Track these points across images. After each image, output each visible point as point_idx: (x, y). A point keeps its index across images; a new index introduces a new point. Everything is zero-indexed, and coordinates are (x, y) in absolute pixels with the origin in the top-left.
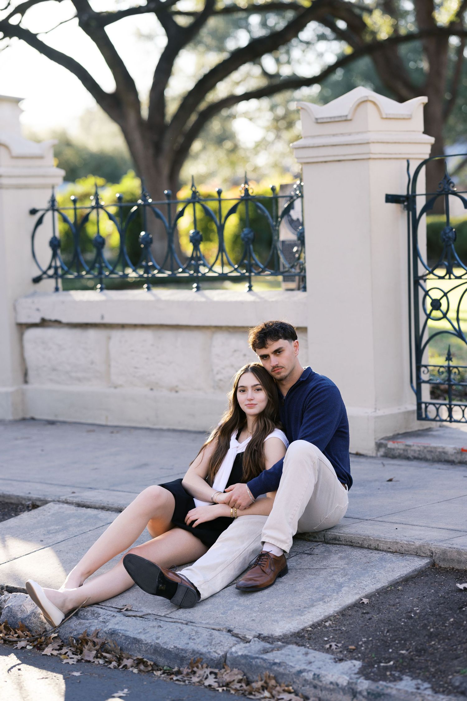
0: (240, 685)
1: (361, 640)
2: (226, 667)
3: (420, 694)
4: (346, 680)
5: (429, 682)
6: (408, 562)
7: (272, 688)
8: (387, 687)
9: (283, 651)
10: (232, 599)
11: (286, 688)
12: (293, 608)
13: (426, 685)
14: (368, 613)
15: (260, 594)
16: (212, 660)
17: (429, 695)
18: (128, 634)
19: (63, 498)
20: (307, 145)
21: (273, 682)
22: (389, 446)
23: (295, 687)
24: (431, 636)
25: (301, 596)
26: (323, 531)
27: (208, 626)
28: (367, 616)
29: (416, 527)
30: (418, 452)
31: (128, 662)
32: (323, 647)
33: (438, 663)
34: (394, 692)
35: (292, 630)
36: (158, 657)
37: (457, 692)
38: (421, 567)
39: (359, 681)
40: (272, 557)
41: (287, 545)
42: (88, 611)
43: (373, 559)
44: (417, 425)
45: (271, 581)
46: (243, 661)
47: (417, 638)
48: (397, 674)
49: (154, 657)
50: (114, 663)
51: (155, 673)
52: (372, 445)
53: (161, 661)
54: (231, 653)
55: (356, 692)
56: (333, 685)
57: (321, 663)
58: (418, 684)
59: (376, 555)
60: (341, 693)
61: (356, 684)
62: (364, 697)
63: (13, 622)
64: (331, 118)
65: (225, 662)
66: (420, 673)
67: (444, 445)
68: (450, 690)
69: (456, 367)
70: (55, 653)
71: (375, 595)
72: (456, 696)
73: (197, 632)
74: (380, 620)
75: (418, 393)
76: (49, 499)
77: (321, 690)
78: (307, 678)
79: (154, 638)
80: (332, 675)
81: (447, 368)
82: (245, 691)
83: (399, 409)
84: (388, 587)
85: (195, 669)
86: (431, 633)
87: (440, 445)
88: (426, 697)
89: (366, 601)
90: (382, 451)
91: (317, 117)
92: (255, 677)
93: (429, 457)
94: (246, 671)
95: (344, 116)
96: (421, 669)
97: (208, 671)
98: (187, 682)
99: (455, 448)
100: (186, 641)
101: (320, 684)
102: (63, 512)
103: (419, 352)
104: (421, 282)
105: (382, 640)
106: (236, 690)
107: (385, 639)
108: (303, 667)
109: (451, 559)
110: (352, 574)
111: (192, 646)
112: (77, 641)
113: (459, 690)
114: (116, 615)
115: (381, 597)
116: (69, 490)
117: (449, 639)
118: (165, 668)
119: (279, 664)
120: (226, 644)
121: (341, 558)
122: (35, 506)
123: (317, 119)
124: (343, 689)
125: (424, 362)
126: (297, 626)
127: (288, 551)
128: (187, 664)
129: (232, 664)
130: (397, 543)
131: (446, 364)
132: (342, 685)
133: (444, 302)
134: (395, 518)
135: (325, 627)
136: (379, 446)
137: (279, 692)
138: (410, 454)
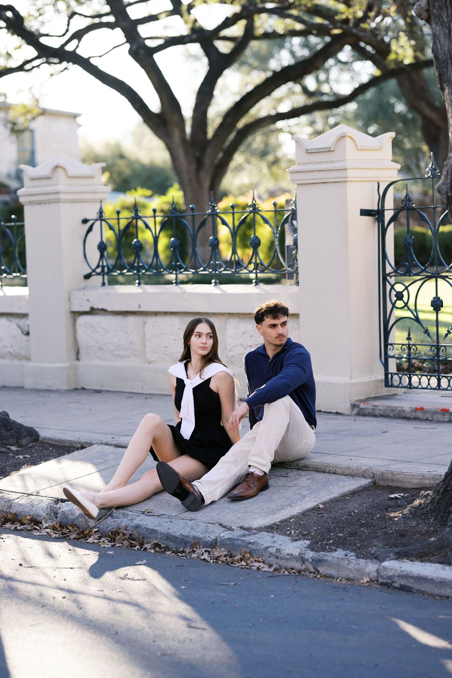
0: (225, 558)
1: (313, 529)
2: (216, 547)
3: (347, 559)
4: (298, 551)
5: (355, 552)
6: (356, 481)
7: (247, 560)
8: (325, 555)
9: (257, 535)
10: (225, 506)
11: (257, 559)
12: (268, 511)
13: (352, 554)
14: (321, 514)
15: (245, 502)
16: (207, 542)
17: (353, 559)
18: (148, 527)
19: (105, 441)
20: (300, 170)
21: (248, 555)
22: (361, 407)
23: (263, 559)
24: (362, 525)
25: (275, 503)
26: (296, 460)
27: (205, 521)
28: (320, 515)
29: (366, 459)
30: (383, 411)
31: (148, 546)
32: (285, 533)
33: (363, 541)
34: (330, 558)
35: (266, 524)
36: (169, 542)
37: (373, 557)
38: (365, 485)
39: (307, 552)
40: (255, 476)
41: (266, 467)
42: (120, 513)
43: (331, 480)
44: (386, 391)
45: (255, 493)
46: (228, 542)
47: (352, 527)
48: (333, 548)
49: (166, 542)
50: (138, 547)
51: (166, 552)
52: (348, 406)
53: (171, 545)
54: (220, 537)
55: (305, 560)
56: (289, 555)
57: (282, 542)
58: (347, 553)
59: (334, 477)
60: (295, 561)
61: (305, 554)
62: (309, 563)
63: (65, 522)
64: (318, 149)
65: (216, 543)
66: (349, 547)
67: (402, 405)
68: (368, 556)
69: (414, 345)
70: (96, 541)
71: (329, 503)
72: (371, 560)
73: (197, 525)
74: (329, 517)
75: (386, 365)
76: (94, 442)
77: (281, 560)
78: (272, 552)
79: (166, 529)
80: (289, 549)
81: (407, 346)
82: (229, 562)
83: (370, 378)
84: (339, 498)
85: (195, 549)
86: (362, 523)
87: (400, 405)
88: (351, 560)
89: (321, 506)
90: (356, 411)
91: (307, 148)
92: (236, 553)
93: (391, 414)
94: (230, 549)
95: (328, 148)
96: (350, 545)
97: (204, 550)
98: (188, 557)
99: (411, 408)
100: (189, 530)
101: (280, 555)
102: (104, 451)
103: (387, 333)
104: (388, 278)
105: (327, 528)
106: (223, 561)
107: (329, 528)
108: (269, 544)
109: (388, 479)
110: (314, 489)
111: (193, 533)
112: (112, 533)
113: (374, 556)
114: (140, 515)
115: (333, 504)
116: (110, 436)
117: (373, 527)
118: (174, 549)
119: (253, 543)
120: (217, 532)
121: (308, 479)
122: (83, 448)
123: (307, 150)
124: (296, 558)
125: (390, 341)
126: (269, 522)
127: (267, 472)
128: (189, 546)
129: (221, 545)
130: (349, 468)
131: (406, 342)
132: (295, 555)
133: (405, 293)
134: (353, 453)
135: (290, 522)
136: (353, 406)
137: (252, 562)
138: (377, 412)
